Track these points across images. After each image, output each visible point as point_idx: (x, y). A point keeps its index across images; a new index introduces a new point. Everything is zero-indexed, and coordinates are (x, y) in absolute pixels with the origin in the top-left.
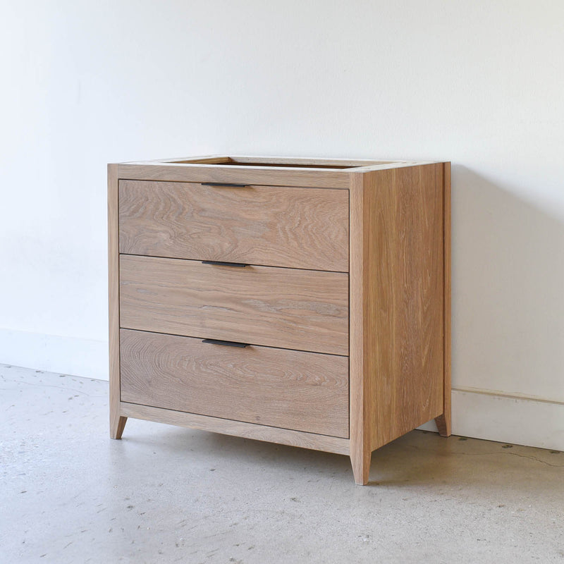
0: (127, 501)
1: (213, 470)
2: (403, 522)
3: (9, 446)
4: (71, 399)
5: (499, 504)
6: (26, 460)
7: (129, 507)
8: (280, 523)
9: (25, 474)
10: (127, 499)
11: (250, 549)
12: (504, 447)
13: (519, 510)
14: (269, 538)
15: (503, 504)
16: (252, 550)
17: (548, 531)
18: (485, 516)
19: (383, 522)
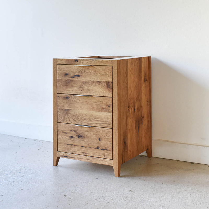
0: (64, 193)
1: (97, 179)
2: (176, 200)
3: (15, 170)
4: (39, 149)
6: (22, 176)
7: (65, 196)
8: (126, 202)
9: (21, 182)
18: (208, 196)
19: (168, 200)
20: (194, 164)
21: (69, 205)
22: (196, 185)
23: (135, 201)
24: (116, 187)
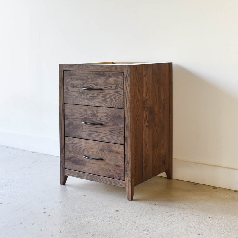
0: (44, 209)
1: (84, 196)
2: (165, 224)
3: (2, 182)
4: (34, 162)
5: (210, 216)
6: (7, 189)
7: (44, 212)
8: (109, 223)
9: (4, 195)
10: (44, 208)
11: (93, 235)
12: (213, 188)
13: (219, 220)
14: (102, 230)
15: (211, 216)
16: (94, 236)
17: (232, 231)
18: (203, 222)
19: (156, 223)
20: (197, 185)
21: (46, 222)
22: (193, 208)
23: (118, 223)
24: (102, 206)
